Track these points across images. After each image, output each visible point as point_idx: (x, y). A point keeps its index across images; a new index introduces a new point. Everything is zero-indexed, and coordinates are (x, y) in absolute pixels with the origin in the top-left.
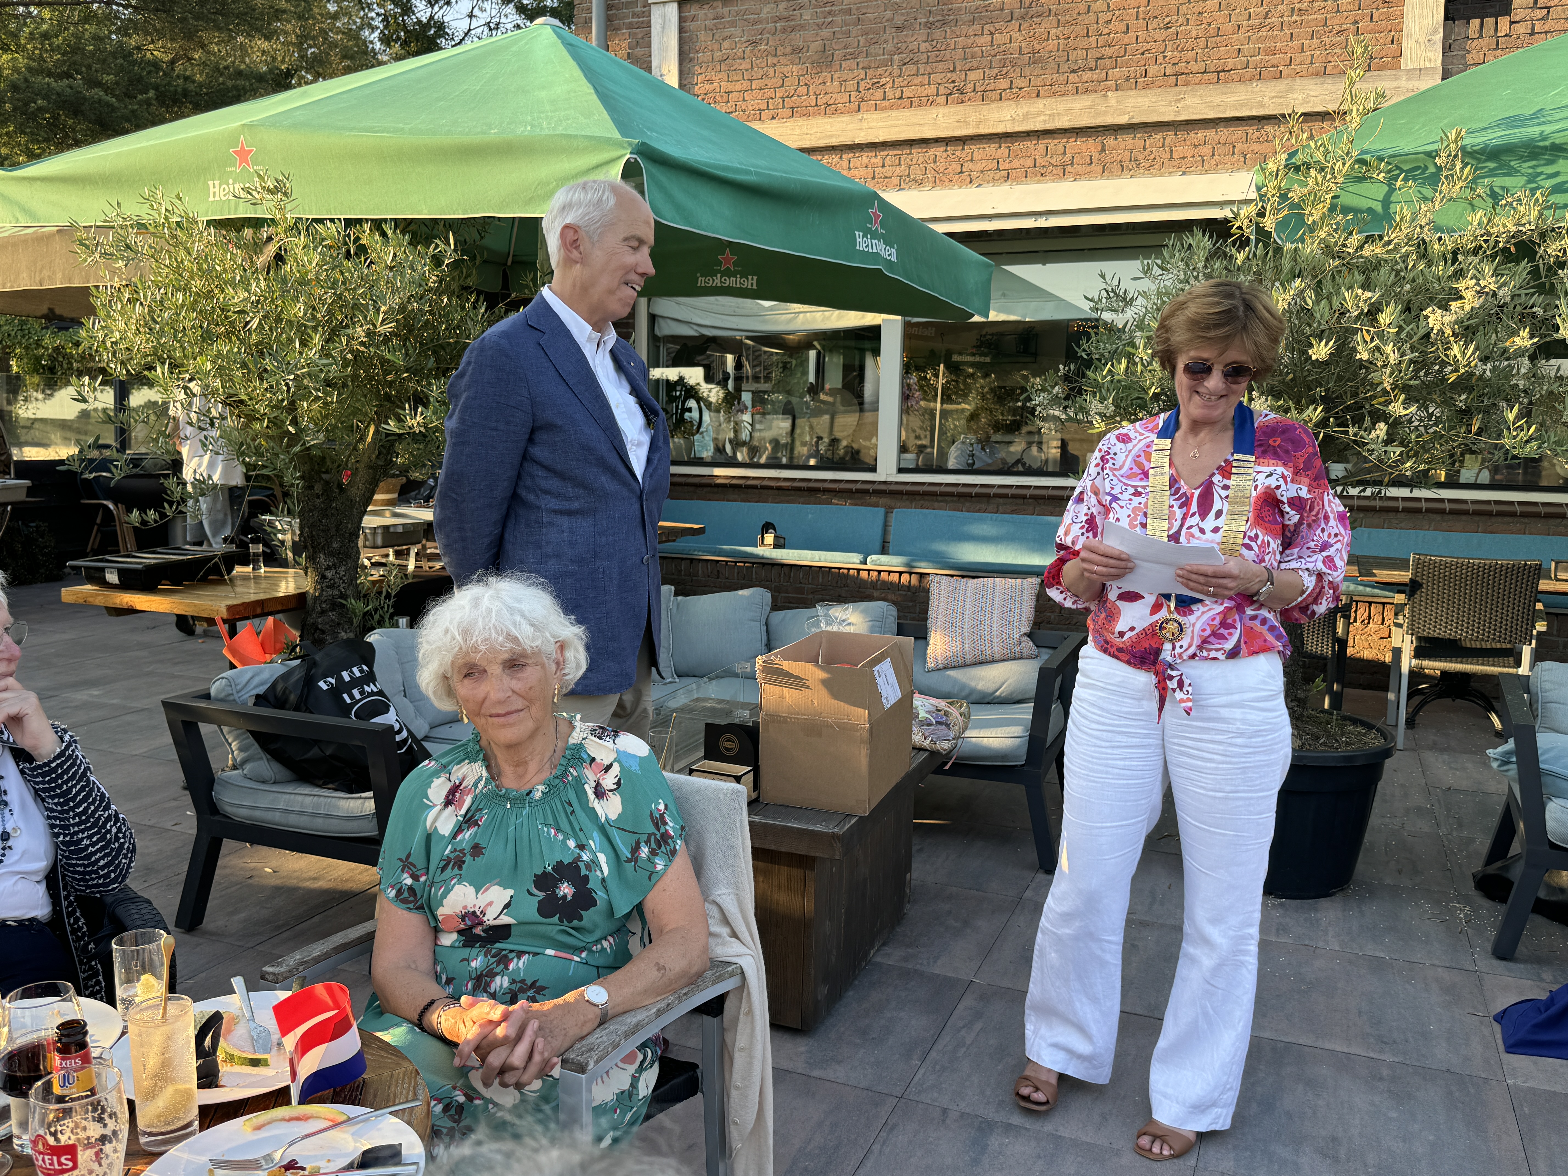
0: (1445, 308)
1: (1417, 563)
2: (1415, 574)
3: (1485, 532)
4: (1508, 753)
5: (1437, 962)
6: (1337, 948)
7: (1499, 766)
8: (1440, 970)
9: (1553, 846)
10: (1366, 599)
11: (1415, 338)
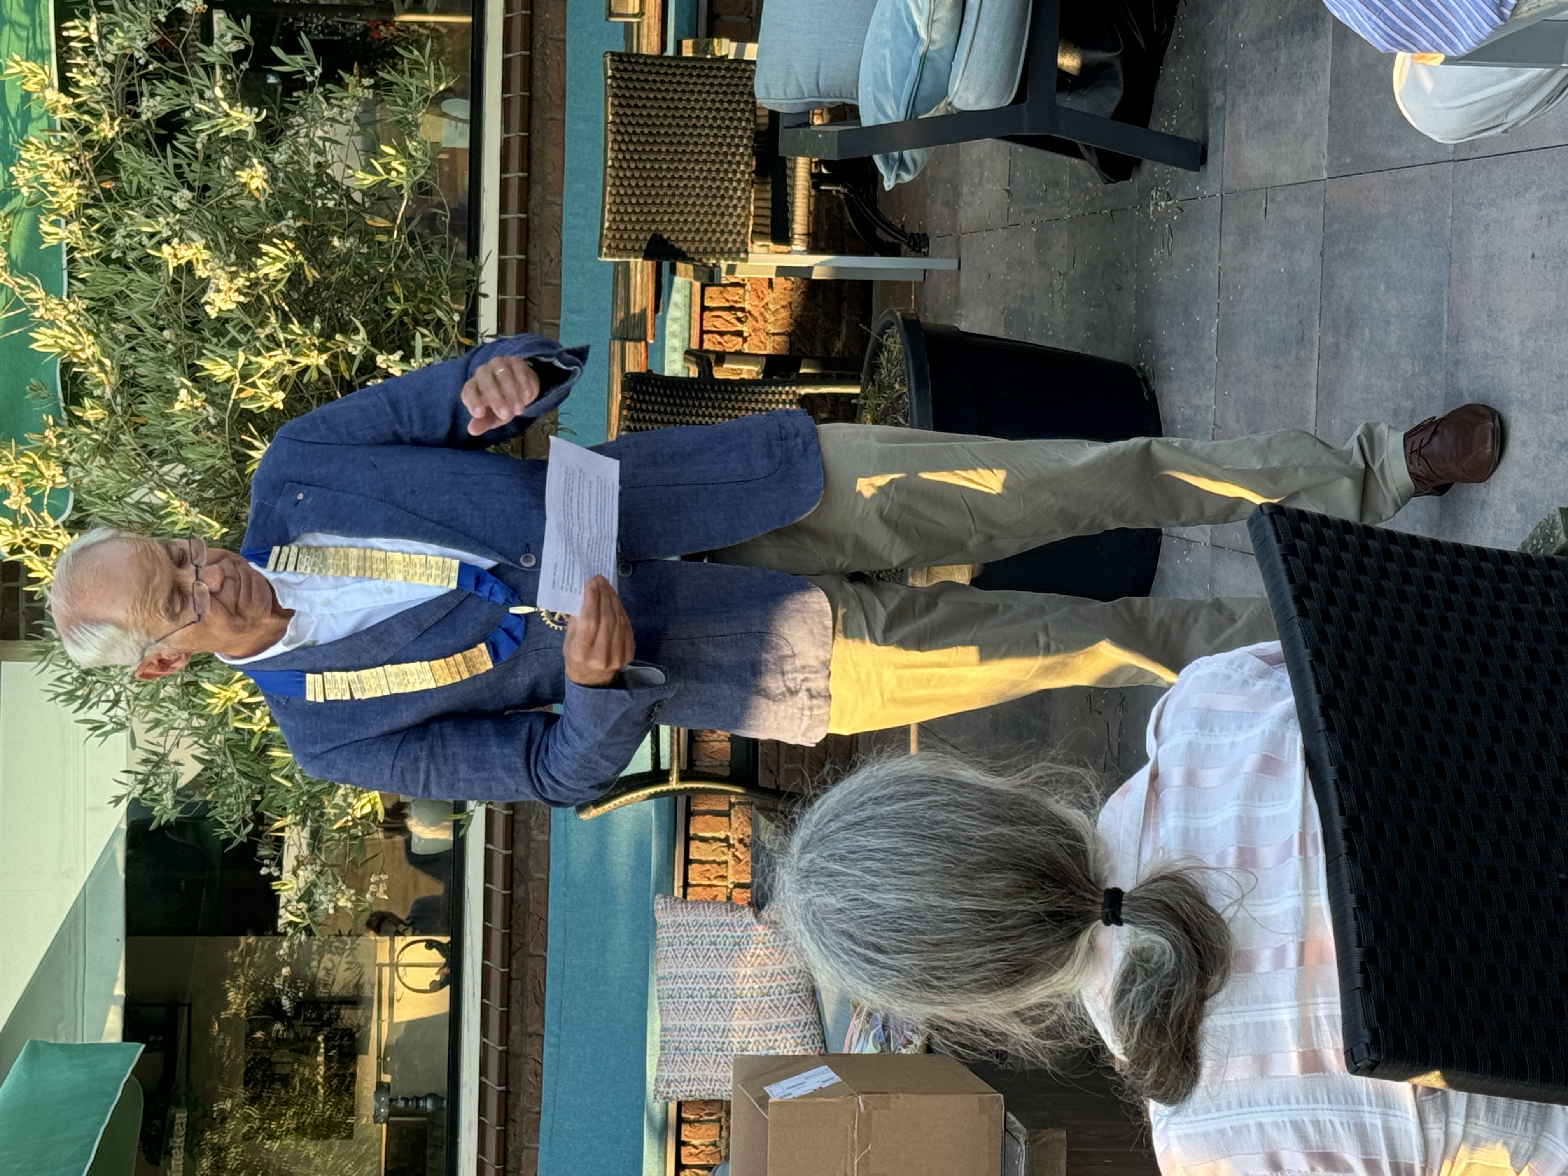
0: (204, 285)
1: (615, 250)
2: (634, 251)
3: (562, 107)
4: (887, 161)
5: (1217, 250)
6: (1213, 393)
7: (908, 171)
8: (1224, 248)
9: (1020, 97)
10: (696, 315)
11: (249, 322)
